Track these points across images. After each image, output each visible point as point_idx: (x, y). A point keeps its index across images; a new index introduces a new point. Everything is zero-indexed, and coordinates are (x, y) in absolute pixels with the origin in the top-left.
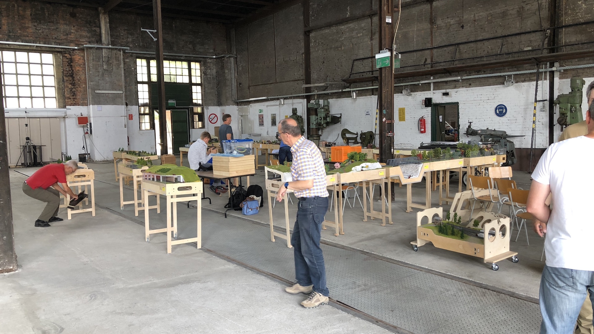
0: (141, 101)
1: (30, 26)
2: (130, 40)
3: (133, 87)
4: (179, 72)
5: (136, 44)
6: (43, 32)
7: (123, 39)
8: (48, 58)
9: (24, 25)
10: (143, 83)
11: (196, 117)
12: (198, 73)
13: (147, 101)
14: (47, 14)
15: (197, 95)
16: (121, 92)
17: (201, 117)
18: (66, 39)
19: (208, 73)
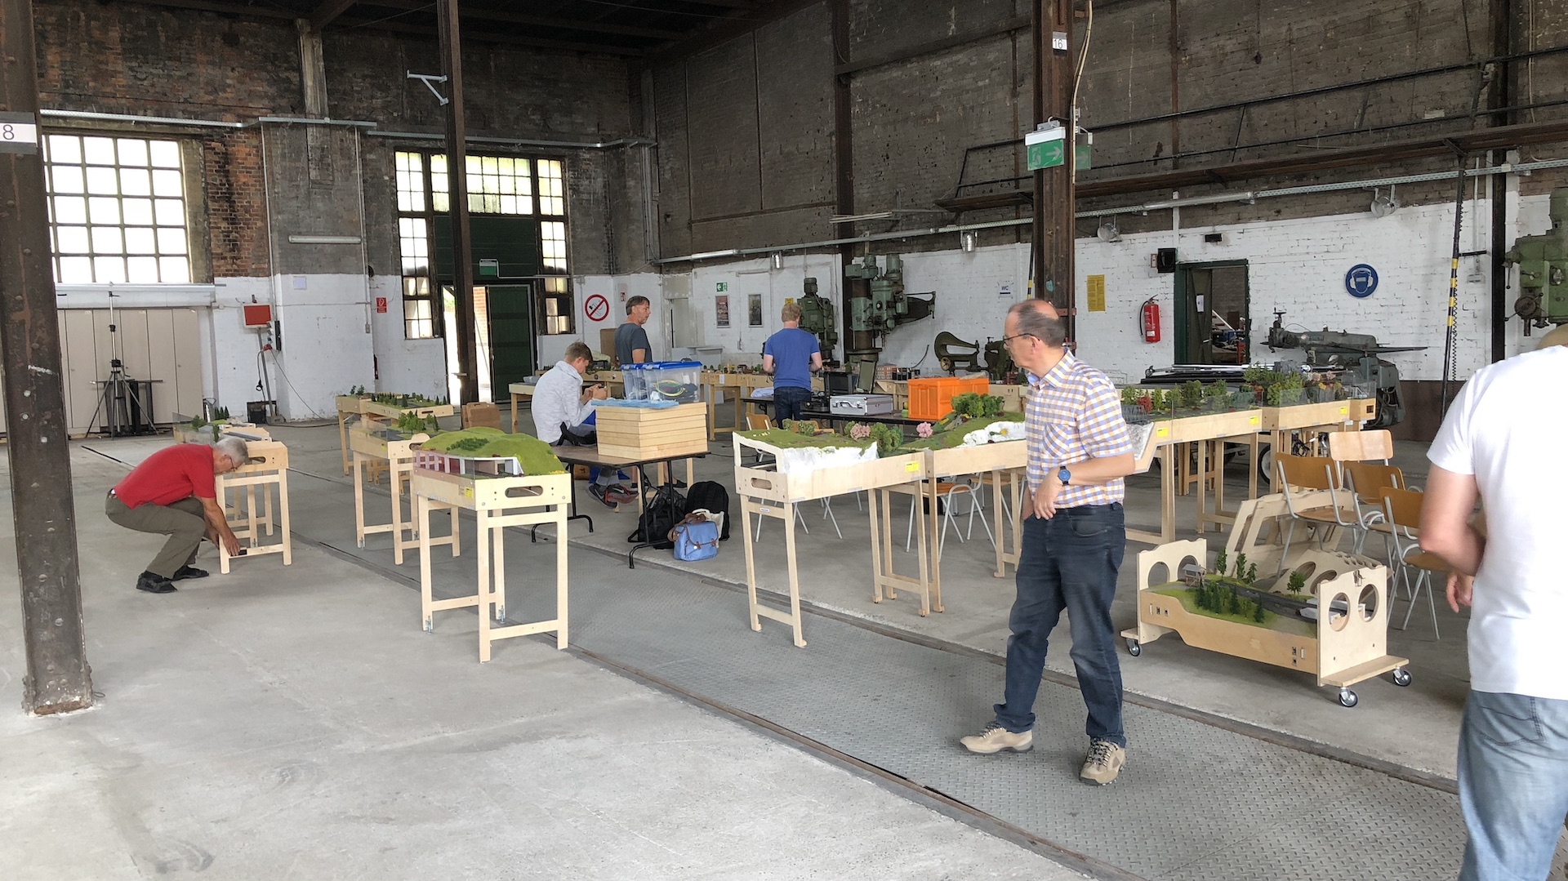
0: (408, 264)
1: (119, 68)
2: (378, 102)
3: (388, 226)
4: (507, 186)
5: (395, 114)
6: (153, 85)
7: (360, 100)
8: (168, 152)
9: (104, 67)
10: (412, 215)
11: (553, 305)
12: (557, 188)
13: (424, 263)
14: (163, 39)
15: (554, 246)
16: (357, 240)
17: (566, 304)
18: (214, 103)
19: (582, 189)
